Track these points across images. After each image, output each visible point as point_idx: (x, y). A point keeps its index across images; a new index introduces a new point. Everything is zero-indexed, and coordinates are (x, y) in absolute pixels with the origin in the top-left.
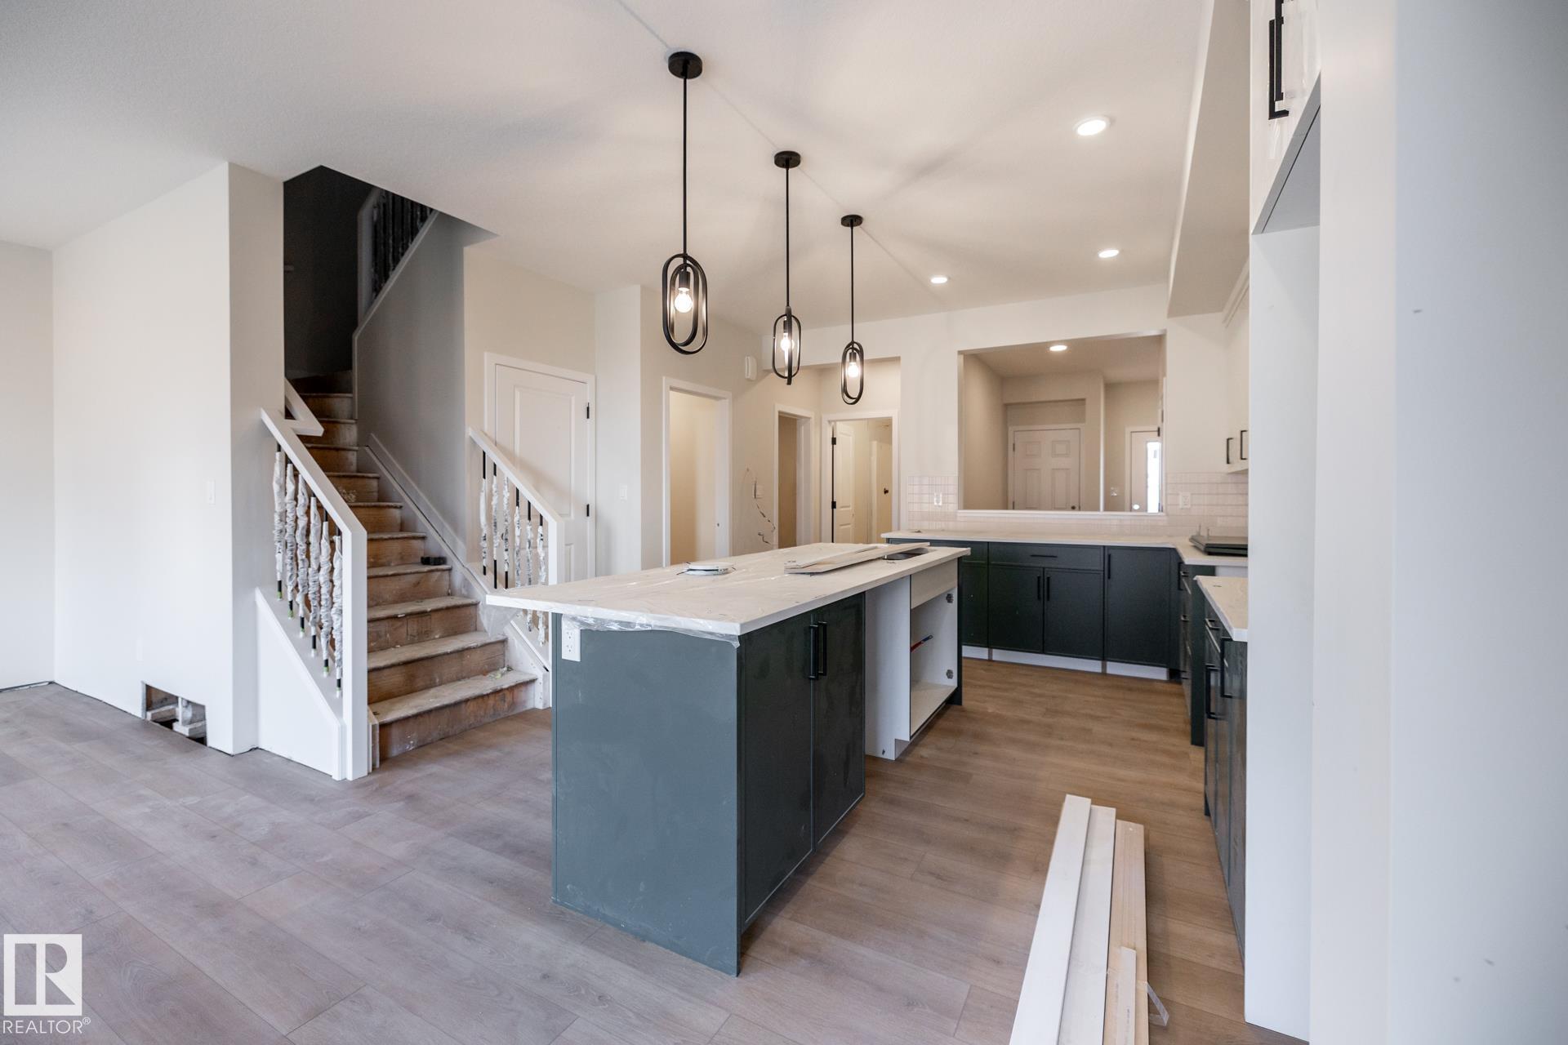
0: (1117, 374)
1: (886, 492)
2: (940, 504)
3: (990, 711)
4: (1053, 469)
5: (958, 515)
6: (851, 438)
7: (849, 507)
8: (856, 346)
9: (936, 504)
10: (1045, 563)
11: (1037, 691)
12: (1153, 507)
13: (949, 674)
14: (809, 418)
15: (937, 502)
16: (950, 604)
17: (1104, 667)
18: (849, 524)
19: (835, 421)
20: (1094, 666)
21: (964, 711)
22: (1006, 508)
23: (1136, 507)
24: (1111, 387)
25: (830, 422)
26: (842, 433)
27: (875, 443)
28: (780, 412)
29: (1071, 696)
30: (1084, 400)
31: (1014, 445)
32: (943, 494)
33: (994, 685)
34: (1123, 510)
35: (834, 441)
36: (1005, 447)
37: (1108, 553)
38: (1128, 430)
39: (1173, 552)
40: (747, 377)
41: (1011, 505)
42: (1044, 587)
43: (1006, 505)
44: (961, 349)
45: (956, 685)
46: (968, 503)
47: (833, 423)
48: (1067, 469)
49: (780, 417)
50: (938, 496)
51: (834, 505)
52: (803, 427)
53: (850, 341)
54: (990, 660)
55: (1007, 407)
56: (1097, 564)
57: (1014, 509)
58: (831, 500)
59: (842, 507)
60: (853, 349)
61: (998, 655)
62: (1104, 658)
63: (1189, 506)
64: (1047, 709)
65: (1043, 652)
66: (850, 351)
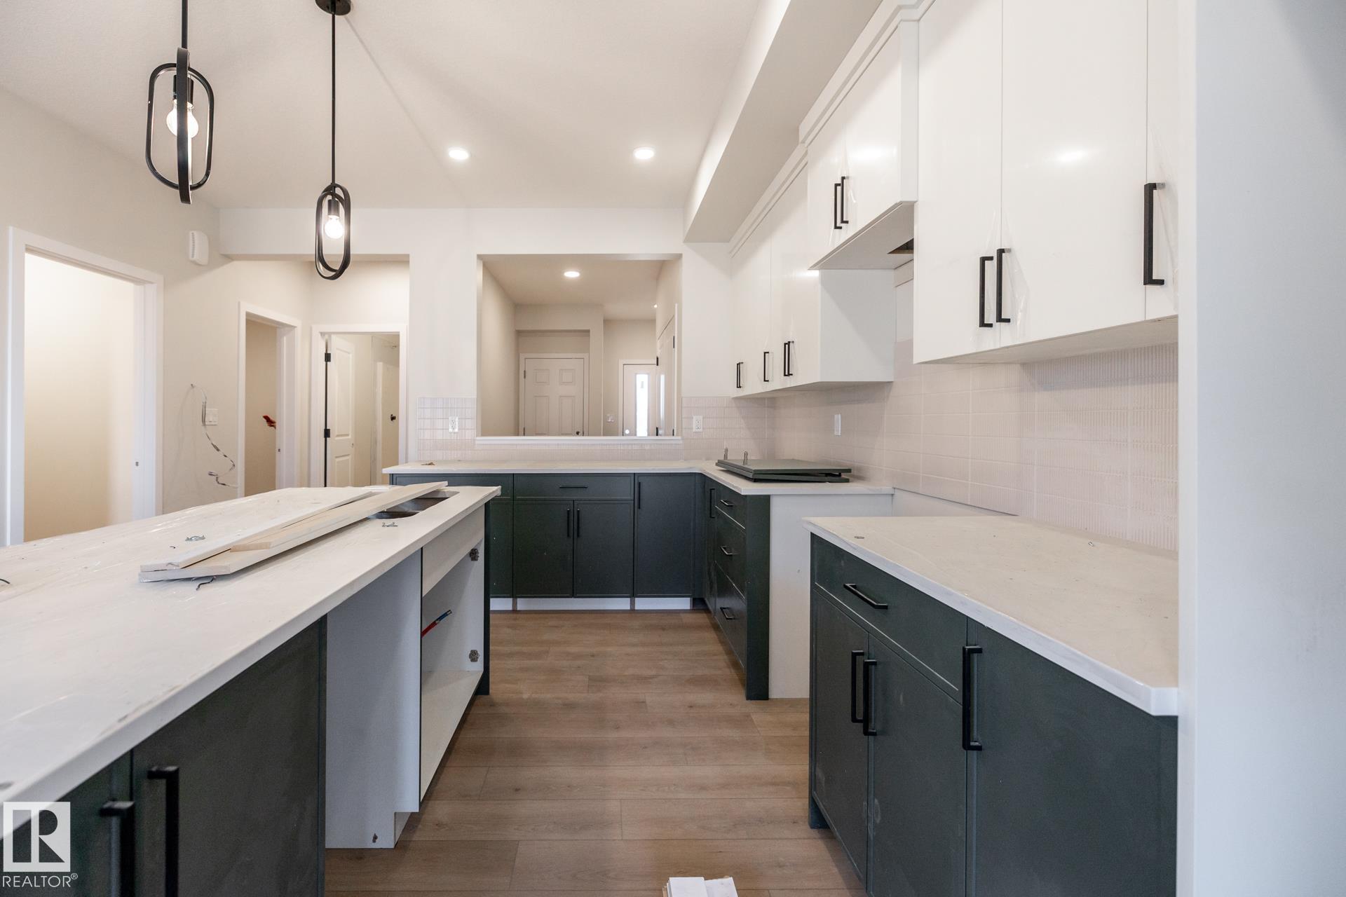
0: (617, 309)
1: (393, 418)
2: (456, 430)
3: (525, 696)
4: (561, 397)
5: (477, 442)
6: (351, 355)
7: (348, 435)
8: (338, 191)
9: (451, 430)
10: (576, 495)
11: (574, 649)
12: (642, 430)
13: (473, 656)
14: (295, 327)
15: (453, 428)
16: (475, 562)
17: (633, 604)
18: (348, 455)
19: (330, 334)
20: (622, 604)
21: (493, 704)
22: (517, 434)
23: (627, 432)
24: (608, 322)
25: (322, 334)
26: (338, 349)
27: (380, 365)
28: (248, 314)
29: (609, 649)
30: (588, 331)
31: (525, 371)
32: (459, 419)
33: (525, 649)
34: (617, 435)
35: (328, 357)
36: (518, 374)
37: (637, 480)
38: (621, 362)
39: (703, 478)
40: (191, 258)
41: (521, 431)
42: (574, 522)
43: (518, 430)
44: (479, 253)
45: (482, 670)
46: (486, 429)
47: (326, 337)
48: (574, 397)
49: (248, 322)
50: (453, 422)
51: (327, 433)
52: (285, 338)
53: (329, 182)
54: (515, 611)
55: (519, 334)
56: (626, 493)
57: (524, 435)
58: (324, 428)
59: (338, 436)
60: (334, 195)
61: (522, 604)
62: (633, 595)
63: (701, 430)
64: (591, 679)
65: (573, 595)
66: (329, 197)
